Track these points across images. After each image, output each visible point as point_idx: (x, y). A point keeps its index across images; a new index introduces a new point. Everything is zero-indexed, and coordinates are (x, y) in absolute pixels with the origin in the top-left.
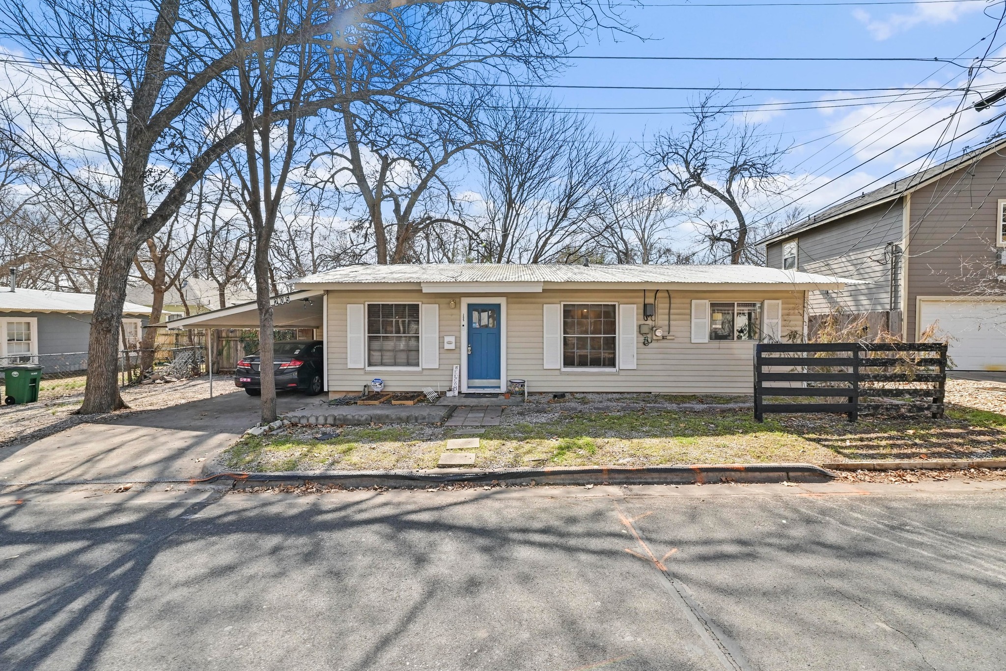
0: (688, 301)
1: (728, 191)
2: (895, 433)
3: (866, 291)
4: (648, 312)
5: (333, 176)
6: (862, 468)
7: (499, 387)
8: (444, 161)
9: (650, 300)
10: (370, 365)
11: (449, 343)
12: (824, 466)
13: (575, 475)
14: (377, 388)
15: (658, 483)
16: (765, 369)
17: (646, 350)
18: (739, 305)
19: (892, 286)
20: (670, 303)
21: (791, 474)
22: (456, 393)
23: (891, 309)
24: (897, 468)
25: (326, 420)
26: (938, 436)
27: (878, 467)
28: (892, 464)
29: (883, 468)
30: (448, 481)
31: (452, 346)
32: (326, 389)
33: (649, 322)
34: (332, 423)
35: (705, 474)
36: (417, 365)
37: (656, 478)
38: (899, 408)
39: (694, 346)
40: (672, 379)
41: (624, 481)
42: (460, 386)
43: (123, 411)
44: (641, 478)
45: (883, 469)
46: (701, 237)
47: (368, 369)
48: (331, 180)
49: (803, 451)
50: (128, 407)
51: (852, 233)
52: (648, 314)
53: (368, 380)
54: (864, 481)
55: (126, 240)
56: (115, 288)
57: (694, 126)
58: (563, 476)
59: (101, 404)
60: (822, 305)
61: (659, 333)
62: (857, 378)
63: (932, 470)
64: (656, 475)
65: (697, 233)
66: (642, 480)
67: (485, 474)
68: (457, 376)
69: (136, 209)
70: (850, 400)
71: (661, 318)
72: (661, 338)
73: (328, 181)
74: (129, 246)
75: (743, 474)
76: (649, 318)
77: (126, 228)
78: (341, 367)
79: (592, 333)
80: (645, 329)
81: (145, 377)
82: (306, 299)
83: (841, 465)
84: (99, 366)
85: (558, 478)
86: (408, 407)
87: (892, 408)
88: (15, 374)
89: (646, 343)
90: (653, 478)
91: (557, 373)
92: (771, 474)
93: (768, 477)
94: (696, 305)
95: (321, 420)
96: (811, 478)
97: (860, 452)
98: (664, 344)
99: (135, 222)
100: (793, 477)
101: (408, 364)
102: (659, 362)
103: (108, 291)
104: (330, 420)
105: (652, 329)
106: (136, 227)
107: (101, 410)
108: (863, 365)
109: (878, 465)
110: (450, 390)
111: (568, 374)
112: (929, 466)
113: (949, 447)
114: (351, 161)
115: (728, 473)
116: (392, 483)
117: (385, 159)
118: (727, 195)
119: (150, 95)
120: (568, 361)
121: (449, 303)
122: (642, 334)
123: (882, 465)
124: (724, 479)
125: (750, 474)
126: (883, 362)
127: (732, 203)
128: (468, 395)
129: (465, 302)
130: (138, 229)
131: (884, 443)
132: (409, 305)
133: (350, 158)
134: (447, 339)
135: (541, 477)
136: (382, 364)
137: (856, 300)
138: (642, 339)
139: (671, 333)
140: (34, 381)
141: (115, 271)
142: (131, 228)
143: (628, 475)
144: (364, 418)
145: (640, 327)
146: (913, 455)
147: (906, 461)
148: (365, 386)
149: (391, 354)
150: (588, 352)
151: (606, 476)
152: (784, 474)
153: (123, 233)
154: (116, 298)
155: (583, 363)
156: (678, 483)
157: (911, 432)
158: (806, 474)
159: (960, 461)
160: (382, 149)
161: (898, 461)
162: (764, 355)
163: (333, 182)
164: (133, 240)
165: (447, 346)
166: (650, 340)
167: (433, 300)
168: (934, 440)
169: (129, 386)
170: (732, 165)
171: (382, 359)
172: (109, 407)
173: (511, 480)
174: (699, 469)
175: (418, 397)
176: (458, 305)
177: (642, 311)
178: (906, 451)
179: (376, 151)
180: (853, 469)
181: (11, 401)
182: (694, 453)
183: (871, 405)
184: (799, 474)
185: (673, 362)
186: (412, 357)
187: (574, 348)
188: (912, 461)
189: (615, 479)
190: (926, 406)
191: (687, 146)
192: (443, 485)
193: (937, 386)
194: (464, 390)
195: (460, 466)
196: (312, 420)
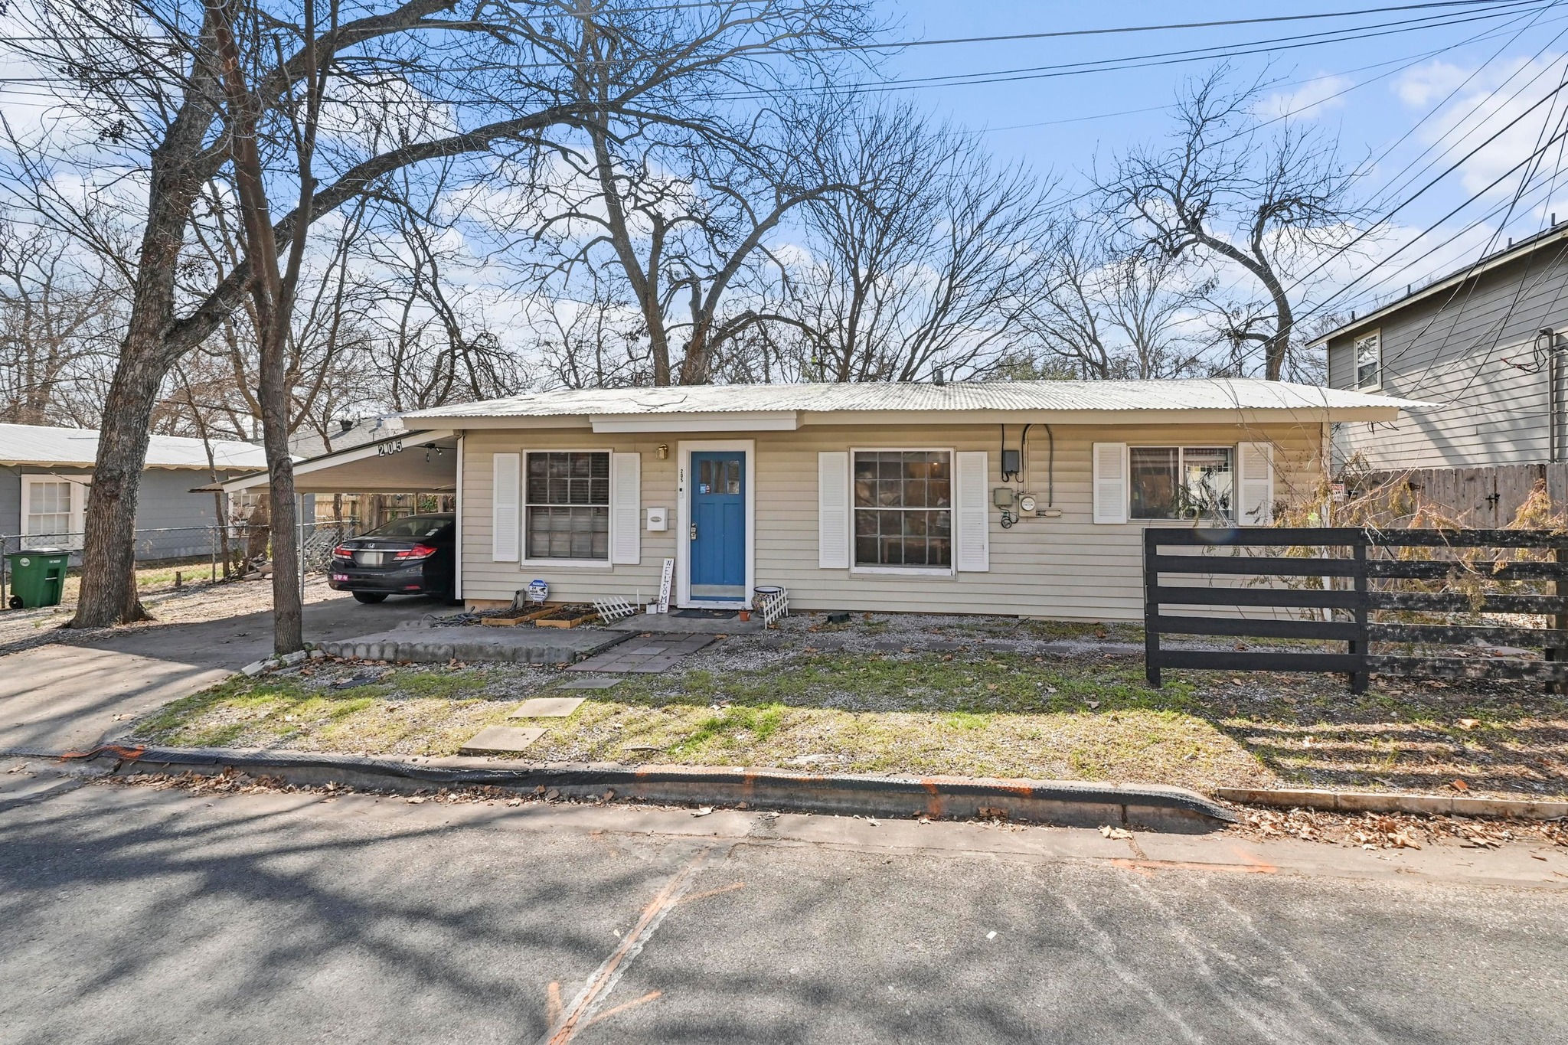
0: (1086, 444)
1: (1256, 249)
2: (1432, 724)
3: (1506, 426)
4: (1009, 465)
5: (584, 251)
6: (1306, 804)
7: (743, 599)
8: (773, 220)
9: (1013, 444)
10: (531, 554)
11: (656, 520)
12: (1218, 795)
13: (691, 785)
14: (538, 597)
15: (843, 813)
16: (1165, 580)
17: (1008, 536)
18: (1187, 452)
19: (1552, 415)
20: (1052, 450)
21: (1132, 809)
22: (665, 608)
23: (1553, 460)
24: (1391, 809)
25: (382, 652)
26: (1524, 736)
27: (1345, 804)
28: (1378, 799)
29: (1358, 806)
30: (460, 782)
31: (661, 526)
32: (458, 597)
33: (1012, 484)
34: (392, 657)
35: (946, 798)
36: (604, 556)
37: (847, 801)
38: (1464, 669)
39: (1097, 530)
40: (1057, 591)
41: (782, 802)
42: (673, 596)
43: (139, 624)
44: (817, 799)
45: (1356, 811)
46: (1212, 333)
47: (526, 563)
48: (582, 257)
49: (1194, 758)
50: (150, 618)
51: (1474, 314)
52: (1008, 469)
53: (523, 581)
54: (1295, 835)
55: (146, 353)
56: (126, 430)
57: (1186, 138)
58: (667, 785)
59: (99, 612)
60: (1427, 454)
61: (1029, 505)
62: (1363, 602)
63: (1472, 817)
64: (847, 794)
65: (1207, 327)
66: (819, 804)
67: (527, 772)
68: (669, 579)
69: (161, 304)
70: (1352, 647)
71: (1034, 477)
72: (1034, 514)
73: (577, 259)
74: (151, 363)
75: (1028, 803)
76: (1012, 477)
77: (146, 335)
78: (483, 558)
79: (906, 505)
80: (1004, 498)
81: (251, 568)
82: (431, 445)
83: (1260, 793)
84: (99, 552)
85: (657, 790)
86: (559, 631)
87: (1445, 668)
88: (25, 562)
89: (1006, 523)
90: (839, 801)
91: (844, 575)
92: (1088, 807)
93: (1080, 812)
94: (1102, 452)
95: (375, 652)
96: (1175, 821)
97: (1324, 765)
98: (1039, 525)
99: (162, 325)
100: (1135, 816)
101: (593, 556)
102: (1032, 559)
103: (115, 434)
104: (389, 654)
105: (1017, 498)
106: (162, 333)
107: (98, 621)
108: (1376, 575)
109: (1347, 798)
110: (654, 603)
111: (863, 578)
112: (1468, 810)
113: (1539, 763)
114: (609, 226)
115: (995, 799)
116: (364, 780)
117: (657, 218)
118: (1252, 256)
119: (190, 126)
120: (865, 554)
121: (656, 451)
122: (999, 507)
123: (1355, 800)
124: (983, 811)
125: (1042, 804)
126: (1421, 570)
127: (1263, 271)
128: (687, 613)
129: (684, 450)
130: (167, 335)
131: (1390, 746)
132: (593, 454)
133: (608, 221)
134: (652, 513)
135: (628, 785)
136: (552, 555)
137: (1488, 443)
138: (998, 515)
139: (1054, 506)
140: (55, 572)
141: (128, 401)
142: (154, 334)
143: (792, 790)
144: (442, 651)
145: (994, 492)
146: (1445, 780)
147: (1415, 794)
148: (518, 593)
149: (566, 537)
150: (903, 537)
151: (748, 791)
152: (1116, 808)
153: (141, 343)
154: (129, 444)
155: (893, 558)
156: (885, 815)
157: (1468, 723)
158: (1165, 810)
159: (1547, 800)
160: (651, 204)
161: (1397, 793)
162: (1162, 550)
163: (586, 261)
164: (158, 354)
165: (652, 526)
166: (1013, 519)
167: (631, 446)
168: (1512, 746)
169: (222, 582)
170: (1261, 202)
171: (550, 546)
172: (112, 618)
173: (570, 787)
174: (938, 786)
175: (583, 614)
176: (669, 454)
177: (998, 464)
178: (1429, 769)
179: (643, 208)
180: (1281, 805)
181: (18, 604)
182: (960, 749)
183: (1396, 660)
184: (1150, 810)
185: (1059, 559)
186: (594, 546)
187: (875, 531)
188: (1430, 796)
189: (765, 796)
190: (1527, 665)
191: (1178, 175)
192: (445, 790)
193: (1553, 623)
194: (683, 601)
195: (497, 753)
196: (361, 652)
